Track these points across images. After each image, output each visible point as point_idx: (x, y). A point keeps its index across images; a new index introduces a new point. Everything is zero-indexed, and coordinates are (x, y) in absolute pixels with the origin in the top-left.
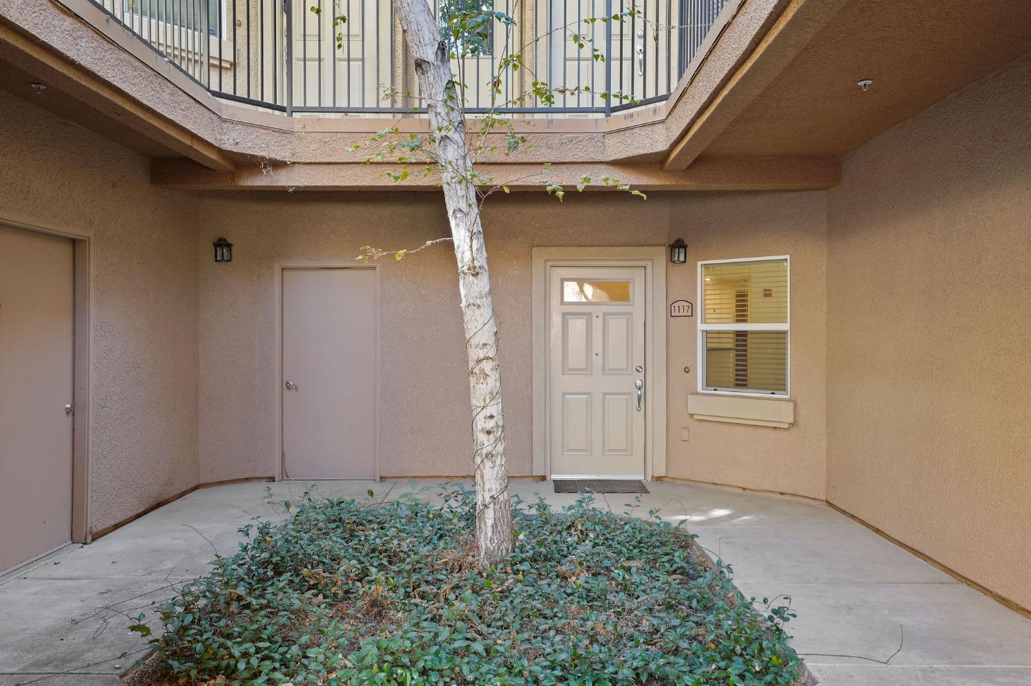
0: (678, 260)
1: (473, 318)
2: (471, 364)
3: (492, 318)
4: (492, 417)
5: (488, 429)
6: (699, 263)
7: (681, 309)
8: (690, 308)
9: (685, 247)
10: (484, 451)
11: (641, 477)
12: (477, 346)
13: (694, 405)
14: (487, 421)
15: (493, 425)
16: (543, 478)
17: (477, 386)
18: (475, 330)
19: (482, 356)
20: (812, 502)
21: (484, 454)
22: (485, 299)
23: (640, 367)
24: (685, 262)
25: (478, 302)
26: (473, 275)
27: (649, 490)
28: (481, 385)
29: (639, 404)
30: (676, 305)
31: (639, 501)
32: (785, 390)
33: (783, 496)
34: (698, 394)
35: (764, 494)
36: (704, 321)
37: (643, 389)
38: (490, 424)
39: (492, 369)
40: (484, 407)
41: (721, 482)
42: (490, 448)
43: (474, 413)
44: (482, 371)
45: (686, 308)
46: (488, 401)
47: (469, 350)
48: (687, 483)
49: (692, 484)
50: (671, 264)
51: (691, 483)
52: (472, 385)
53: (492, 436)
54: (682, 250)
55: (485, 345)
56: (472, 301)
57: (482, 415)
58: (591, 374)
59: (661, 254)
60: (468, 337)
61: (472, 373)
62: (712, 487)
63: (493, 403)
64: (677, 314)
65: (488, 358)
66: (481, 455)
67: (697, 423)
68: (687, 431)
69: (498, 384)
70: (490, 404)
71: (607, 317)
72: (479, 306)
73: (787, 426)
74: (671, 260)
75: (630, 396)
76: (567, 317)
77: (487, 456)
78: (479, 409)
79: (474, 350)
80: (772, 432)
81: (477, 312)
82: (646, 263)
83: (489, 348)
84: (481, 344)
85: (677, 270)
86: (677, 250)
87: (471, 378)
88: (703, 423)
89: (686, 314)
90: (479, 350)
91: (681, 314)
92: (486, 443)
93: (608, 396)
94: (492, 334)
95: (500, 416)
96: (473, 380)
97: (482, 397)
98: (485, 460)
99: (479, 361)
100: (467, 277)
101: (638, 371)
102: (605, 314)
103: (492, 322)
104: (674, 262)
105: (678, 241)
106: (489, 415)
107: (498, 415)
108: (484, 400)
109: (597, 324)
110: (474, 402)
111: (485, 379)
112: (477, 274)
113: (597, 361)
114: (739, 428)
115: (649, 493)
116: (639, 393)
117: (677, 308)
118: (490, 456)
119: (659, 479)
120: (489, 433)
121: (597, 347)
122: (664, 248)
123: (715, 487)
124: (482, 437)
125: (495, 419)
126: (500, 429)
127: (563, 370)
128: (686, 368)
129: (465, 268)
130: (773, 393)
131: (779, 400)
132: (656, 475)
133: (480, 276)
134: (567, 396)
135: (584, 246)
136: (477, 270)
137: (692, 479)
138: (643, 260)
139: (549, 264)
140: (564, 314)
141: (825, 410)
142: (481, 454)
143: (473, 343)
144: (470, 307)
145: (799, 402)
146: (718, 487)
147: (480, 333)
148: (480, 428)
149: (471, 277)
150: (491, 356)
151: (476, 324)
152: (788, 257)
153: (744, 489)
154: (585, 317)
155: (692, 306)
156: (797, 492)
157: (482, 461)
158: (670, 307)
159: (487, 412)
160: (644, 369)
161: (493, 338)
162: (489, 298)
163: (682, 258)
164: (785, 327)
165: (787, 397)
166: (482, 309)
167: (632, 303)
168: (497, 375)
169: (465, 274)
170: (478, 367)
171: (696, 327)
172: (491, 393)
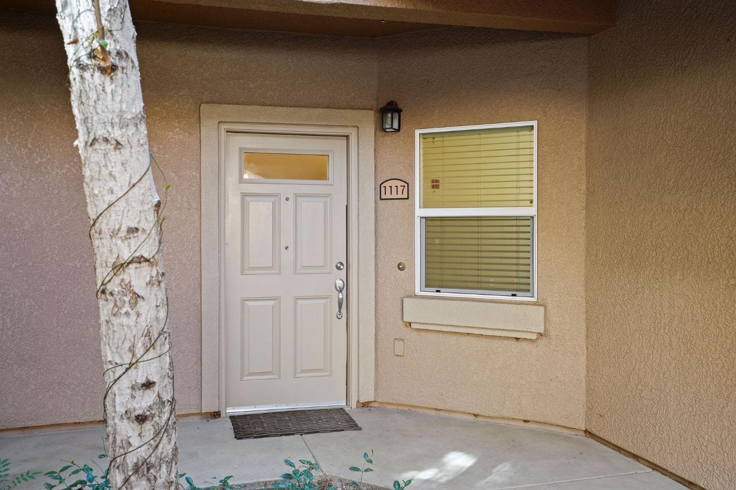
0: (392, 128)
1: (105, 172)
2: (102, 273)
3: (150, 170)
4: (148, 385)
5: (140, 412)
6: (418, 132)
7: (394, 189)
8: (406, 189)
9: (399, 111)
10: (131, 460)
11: (342, 403)
12: (114, 234)
13: (413, 311)
14: (138, 393)
15: (150, 402)
16: (216, 415)
17: (116, 321)
18: (110, 198)
19: (126, 256)
20: (566, 432)
21: (130, 465)
22: (132, 130)
23: (342, 264)
24: (398, 130)
25: (117, 134)
26: (103, 70)
27: (359, 425)
28: (125, 320)
29: (340, 311)
30: (387, 184)
31: (370, 461)
32: (529, 291)
33: (527, 425)
34: (416, 296)
35: (503, 422)
36: (425, 205)
37: (344, 292)
38: (145, 401)
39: (150, 283)
40: (131, 365)
41: (447, 407)
42: (143, 452)
43: (110, 378)
44: (127, 288)
45: (400, 189)
46: (139, 351)
47: (96, 243)
48: (400, 408)
49: (408, 411)
50: (380, 133)
51: (406, 409)
52: (103, 318)
53: (148, 426)
54: (396, 115)
55: (133, 230)
56: (100, 132)
57: (125, 383)
58: (279, 273)
59: (368, 121)
60: (93, 216)
61: (103, 292)
62: (433, 413)
63: (151, 354)
64: (388, 196)
65: (141, 260)
66: (122, 467)
67: (415, 333)
68: (401, 342)
69: (162, 314)
70: (145, 358)
71: (299, 199)
72: (118, 143)
73: (534, 337)
74: (381, 128)
75: (329, 300)
76: (247, 198)
77: (136, 469)
78: (120, 371)
79: (106, 242)
80: (514, 344)
81: (114, 156)
82: (350, 131)
83: (142, 236)
84: (124, 228)
85: (388, 140)
86: (389, 115)
87: (101, 303)
88: (422, 333)
89: (400, 196)
90: (119, 242)
91: (394, 196)
92: (135, 442)
93: (300, 302)
94: (149, 207)
95: (167, 381)
96: (105, 308)
97: (127, 345)
98: (133, 478)
99: (119, 267)
100: (87, 75)
101: (339, 268)
102: (297, 196)
103: (149, 180)
104: (384, 130)
105: (391, 103)
106: (142, 380)
107: (162, 377)
108: (132, 350)
109: (287, 209)
110: (109, 354)
111: (133, 305)
112: (114, 68)
113: (287, 257)
114: (470, 338)
115: (360, 429)
116: (341, 296)
117: (388, 189)
118: (145, 467)
119: (365, 405)
120: (141, 419)
121: (287, 239)
122: (372, 113)
123: (438, 413)
124: (126, 430)
125: (156, 388)
126: (167, 408)
127: (243, 270)
128: (399, 265)
129: (83, 54)
130: (513, 295)
131: (522, 303)
132: (362, 400)
133: (119, 73)
134: (248, 303)
135: (270, 105)
136: (113, 59)
137: (406, 403)
138: (346, 126)
139: (224, 127)
140: (244, 195)
141: (584, 316)
142: (124, 464)
143: (104, 227)
144: (97, 146)
145: (549, 307)
146: (442, 414)
147: (122, 204)
148: (121, 410)
149: (97, 74)
150: (146, 255)
151: (111, 184)
152: (534, 123)
153: (476, 415)
154: (273, 199)
155: (408, 185)
156: (547, 420)
157: (126, 480)
158: (380, 188)
159: (139, 375)
160: (345, 266)
161: (152, 217)
162: (143, 128)
163: (396, 126)
164: (532, 211)
165: (534, 300)
166: (126, 152)
167: (330, 182)
168: (161, 295)
169: (82, 67)
170: (117, 280)
171: (414, 213)
172: (148, 334)
